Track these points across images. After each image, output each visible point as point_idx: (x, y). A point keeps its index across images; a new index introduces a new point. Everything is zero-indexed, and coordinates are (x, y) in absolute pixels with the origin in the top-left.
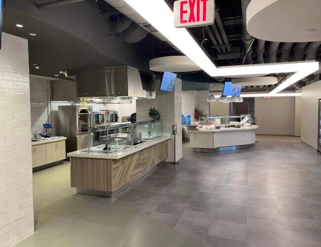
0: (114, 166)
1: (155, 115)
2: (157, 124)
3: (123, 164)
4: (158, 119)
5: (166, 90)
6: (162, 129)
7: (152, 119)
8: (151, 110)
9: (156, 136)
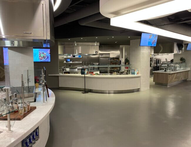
0: (169, 76)
1: (183, 60)
2: (184, 64)
3: (171, 76)
4: (184, 62)
5: (189, 50)
6: (186, 66)
7: (181, 62)
8: (181, 58)
9: (183, 69)
